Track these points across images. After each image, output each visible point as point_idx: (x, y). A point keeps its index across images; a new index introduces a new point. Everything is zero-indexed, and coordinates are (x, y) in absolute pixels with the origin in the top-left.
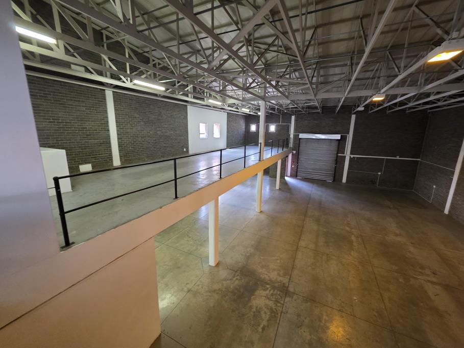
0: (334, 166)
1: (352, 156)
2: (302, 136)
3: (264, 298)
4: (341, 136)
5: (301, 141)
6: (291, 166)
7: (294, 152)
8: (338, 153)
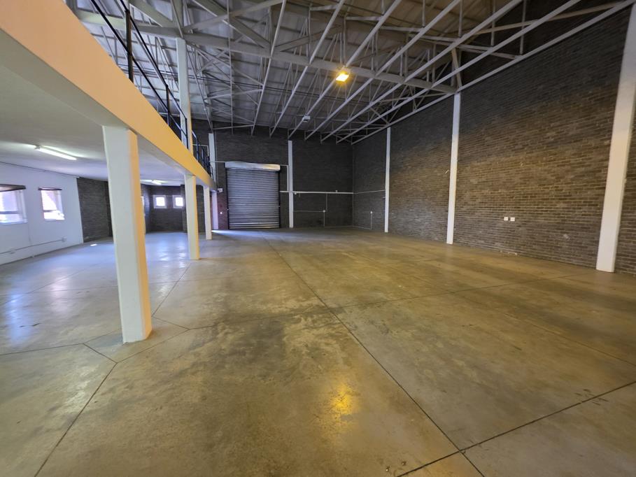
0: (278, 207)
1: (296, 193)
2: (229, 164)
3: (306, 330)
4: (281, 167)
5: (228, 172)
6: (219, 213)
7: (221, 190)
8: (279, 190)
